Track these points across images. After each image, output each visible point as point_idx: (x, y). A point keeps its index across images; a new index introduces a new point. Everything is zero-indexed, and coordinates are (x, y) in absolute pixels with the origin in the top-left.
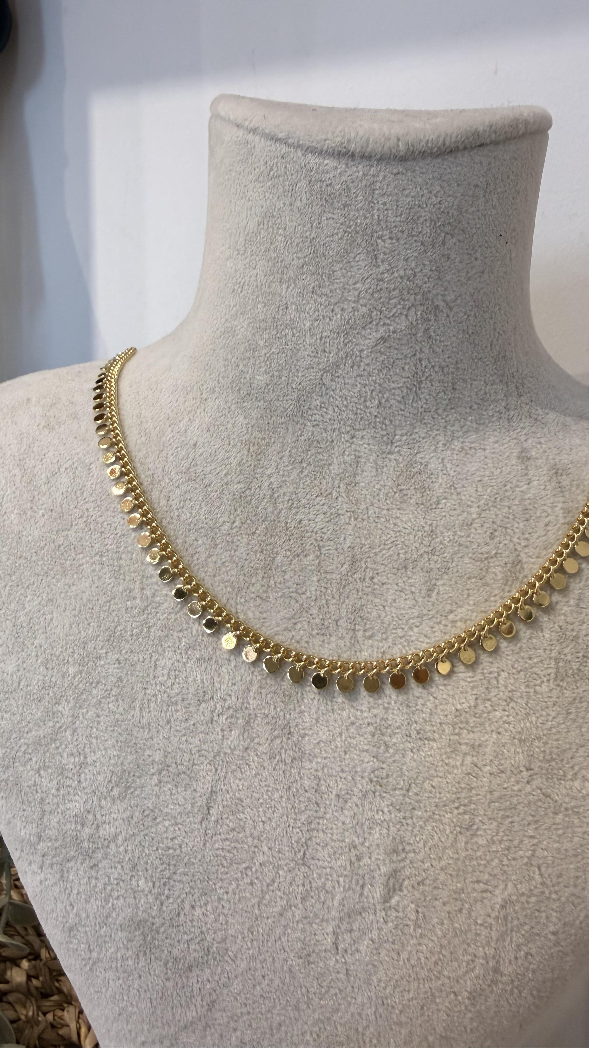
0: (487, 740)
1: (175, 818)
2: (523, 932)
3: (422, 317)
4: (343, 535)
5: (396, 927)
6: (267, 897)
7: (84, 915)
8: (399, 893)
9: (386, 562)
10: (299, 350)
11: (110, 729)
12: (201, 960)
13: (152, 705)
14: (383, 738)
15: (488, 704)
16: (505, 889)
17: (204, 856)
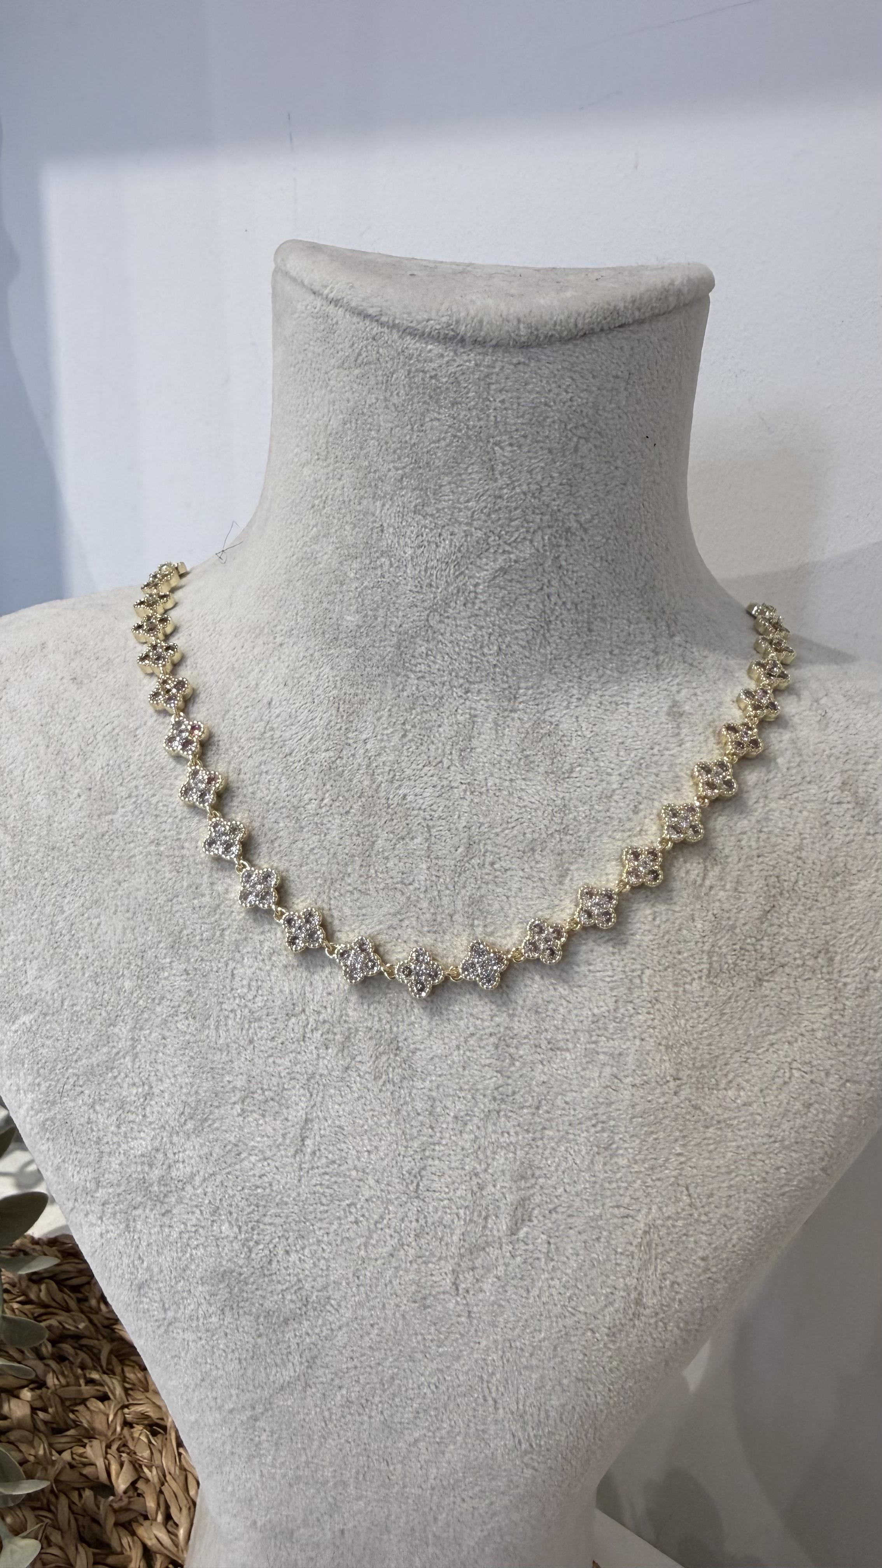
0: (628, 1048)
1: (262, 1152)
2: (669, 1259)
3: (551, 544)
4: (457, 813)
5: (525, 1262)
6: (375, 1236)
7: (156, 1270)
8: (531, 1224)
9: (509, 844)
10: (398, 584)
11: (179, 1052)
12: (298, 1311)
13: (230, 1022)
14: (507, 1049)
15: (630, 1007)
16: (649, 1213)
17: (299, 1194)
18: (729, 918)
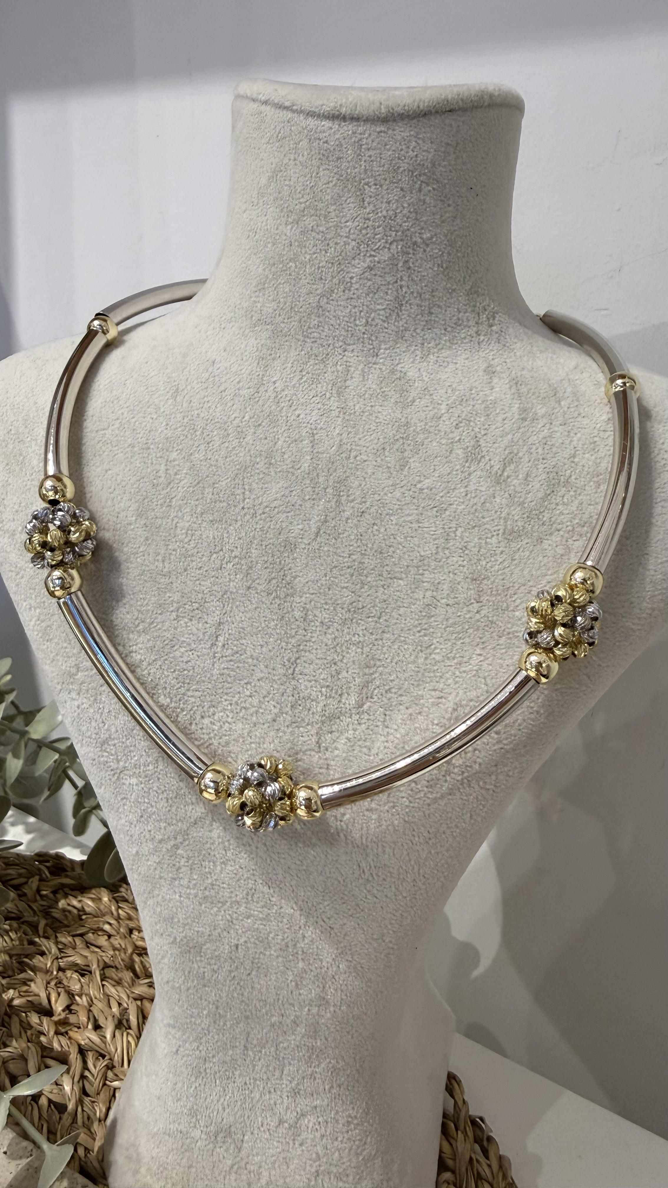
0: (445, 579)
1: (189, 645)
3: (403, 252)
4: (333, 425)
5: (368, 728)
6: (263, 706)
7: (113, 730)
8: (371, 700)
9: (367, 445)
10: (300, 279)
13: (172, 557)
14: (359, 577)
15: (447, 552)
16: (457, 696)
17: (212, 675)
18: (520, 497)
